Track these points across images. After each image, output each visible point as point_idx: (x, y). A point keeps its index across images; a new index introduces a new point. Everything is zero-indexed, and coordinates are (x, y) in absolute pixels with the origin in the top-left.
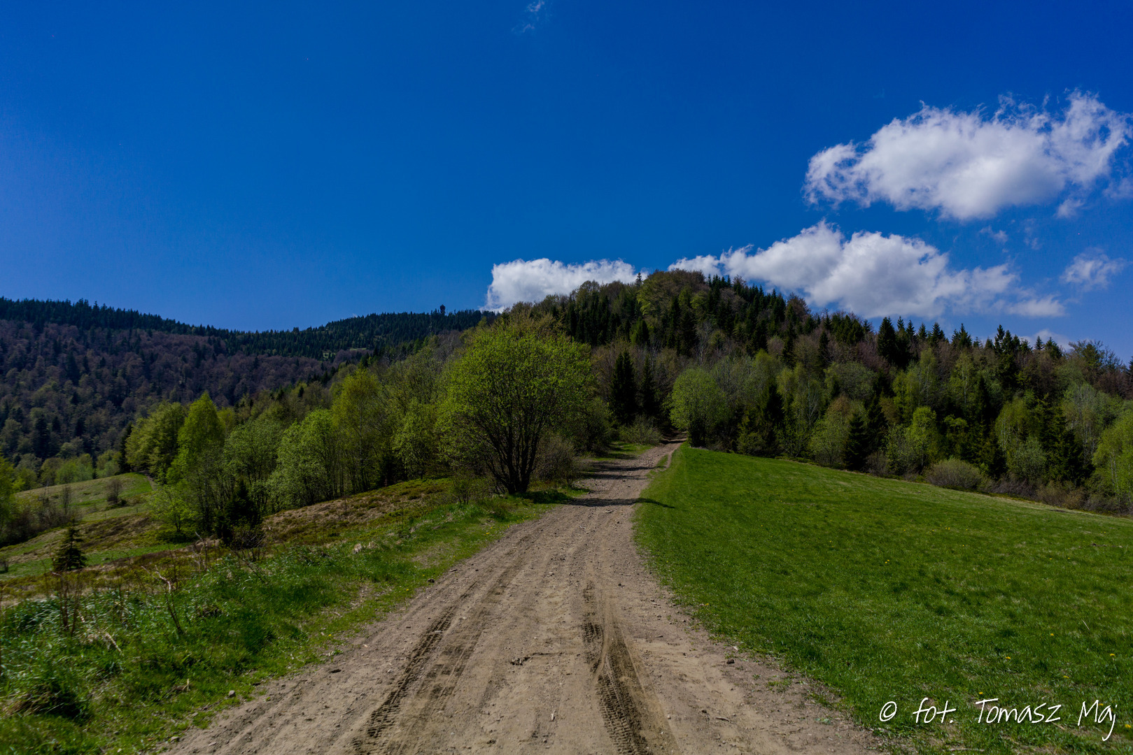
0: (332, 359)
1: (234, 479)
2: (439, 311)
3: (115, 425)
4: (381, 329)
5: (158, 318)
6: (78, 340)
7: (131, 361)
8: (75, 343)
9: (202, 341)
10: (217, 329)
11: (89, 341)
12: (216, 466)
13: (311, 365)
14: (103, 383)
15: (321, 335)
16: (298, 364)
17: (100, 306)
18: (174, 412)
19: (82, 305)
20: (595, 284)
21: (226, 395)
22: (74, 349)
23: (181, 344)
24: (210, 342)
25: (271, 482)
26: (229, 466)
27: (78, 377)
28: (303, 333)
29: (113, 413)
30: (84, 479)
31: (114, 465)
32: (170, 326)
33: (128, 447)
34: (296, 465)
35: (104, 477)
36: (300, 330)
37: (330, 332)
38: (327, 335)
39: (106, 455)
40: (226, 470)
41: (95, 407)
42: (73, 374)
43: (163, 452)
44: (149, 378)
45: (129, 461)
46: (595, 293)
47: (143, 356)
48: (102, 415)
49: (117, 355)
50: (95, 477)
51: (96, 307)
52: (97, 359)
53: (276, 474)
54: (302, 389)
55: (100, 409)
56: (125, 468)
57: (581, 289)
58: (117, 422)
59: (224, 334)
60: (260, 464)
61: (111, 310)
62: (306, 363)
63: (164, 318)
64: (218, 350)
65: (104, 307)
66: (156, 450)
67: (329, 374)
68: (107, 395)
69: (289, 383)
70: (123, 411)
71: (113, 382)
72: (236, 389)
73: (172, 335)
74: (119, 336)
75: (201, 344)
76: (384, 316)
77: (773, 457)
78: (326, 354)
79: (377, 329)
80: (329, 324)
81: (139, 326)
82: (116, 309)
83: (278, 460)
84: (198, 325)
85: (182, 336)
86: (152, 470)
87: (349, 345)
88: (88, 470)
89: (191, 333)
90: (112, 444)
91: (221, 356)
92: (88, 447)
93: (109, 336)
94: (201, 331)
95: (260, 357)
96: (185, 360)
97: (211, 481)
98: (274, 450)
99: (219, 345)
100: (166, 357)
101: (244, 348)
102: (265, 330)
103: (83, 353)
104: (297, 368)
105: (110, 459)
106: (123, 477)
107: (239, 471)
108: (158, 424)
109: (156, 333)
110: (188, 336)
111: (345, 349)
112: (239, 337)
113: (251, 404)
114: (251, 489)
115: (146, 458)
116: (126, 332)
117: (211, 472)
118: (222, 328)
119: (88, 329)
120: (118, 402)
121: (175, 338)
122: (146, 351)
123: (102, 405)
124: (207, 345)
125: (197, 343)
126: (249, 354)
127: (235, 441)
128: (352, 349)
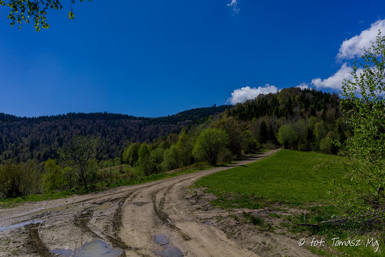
0: (180, 125)
1: (153, 164)
2: (214, 106)
3: (117, 150)
4: (195, 113)
5: (127, 115)
6: (105, 124)
7: (121, 129)
8: (105, 125)
9: (141, 121)
10: (145, 117)
11: (108, 124)
12: (148, 161)
13: (174, 127)
14: (113, 137)
15: (176, 117)
16: (170, 127)
17: (111, 113)
18: (135, 146)
19: (106, 113)
20: (263, 95)
21: (149, 138)
22: (104, 127)
23: (135, 123)
24: (143, 122)
25: (162, 165)
26: (151, 161)
27: (106, 135)
28: (171, 117)
29: (117, 146)
30: (111, 166)
31: (119, 162)
32: (131, 118)
33: (123, 156)
34: (168, 160)
35: (116, 165)
36: (170, 116)
37: (179, 116)
38: (178, 117)
39: (116, 159)
40: (151, 162)
41: (112, 144)
42: (104, 135)
43: (133, 157)
44: (126, 134)
45: (124, 160)
46: (263, 98)
47: (124, 128)
48: (113, 147)
49: (116, 128)
50: (114, 165)
51: (109, 113)
52: (111, 129)
53: (163, 163)
54: (171, 136)
55: (113, 145)
56: (122, 162)
57: (258, 97)
58: (118, 149)
59: (147, 119)
60: (159, 160)
61: (114, 114)
62: (172, 126)
63: (129, 115)
64: (146, 124)
65: (112, 113)
66: (131, 157)
67: (179, 130)
68: (114, 140)
69: (167, 133)
70: (119, 145)
71: (116, 136)
72: (152, 136)
73: (132, 121)
74: (117, 122)
75: (140, 123)
76: (196, 109)
77: (309, 151)
78: (178, 123)
79: (194, 114)
80: (179, 113)
81: (122, 118)
82: (115, 114)
83: (163, 159)
84: (139, 117)
85: (135, 120)
86: (130, 163)
87: (185, 120)
88: (112, 164)
89: (137, 119)
90: (117, 155)
91: (146, 126)
92: (110, 157)
93: (114, 122)
94: (140, 119)
95: (158, 125)
96: (136, 128)
97: (147, 165)
98: (163, 156)
99: (146, 123)
100: (130, 127)
101: (153, 123)
102: (159, 117)
103: (107, 128)
104: (170, 128)
105: (117, 160)
106: (123, 165)
107: (154, 162)
108: (131, 149)
109: (127, 120)
110: (136, 120)
111: (184, 121)
112: (151, 120)
113: (156, 141)
114: (157, 167)
115: (128, 159)
116: (118, 121)
117: (147, 163)
118: (146, 117)
119: (108, 120)
120: (118, 142)
121: (133, 121)
122: (125, 126)
123: (113, 143)
124: (142, 123)
125: (139, 123)
126: (155, 125)
127: (153, 154)
128: (186, 121)
